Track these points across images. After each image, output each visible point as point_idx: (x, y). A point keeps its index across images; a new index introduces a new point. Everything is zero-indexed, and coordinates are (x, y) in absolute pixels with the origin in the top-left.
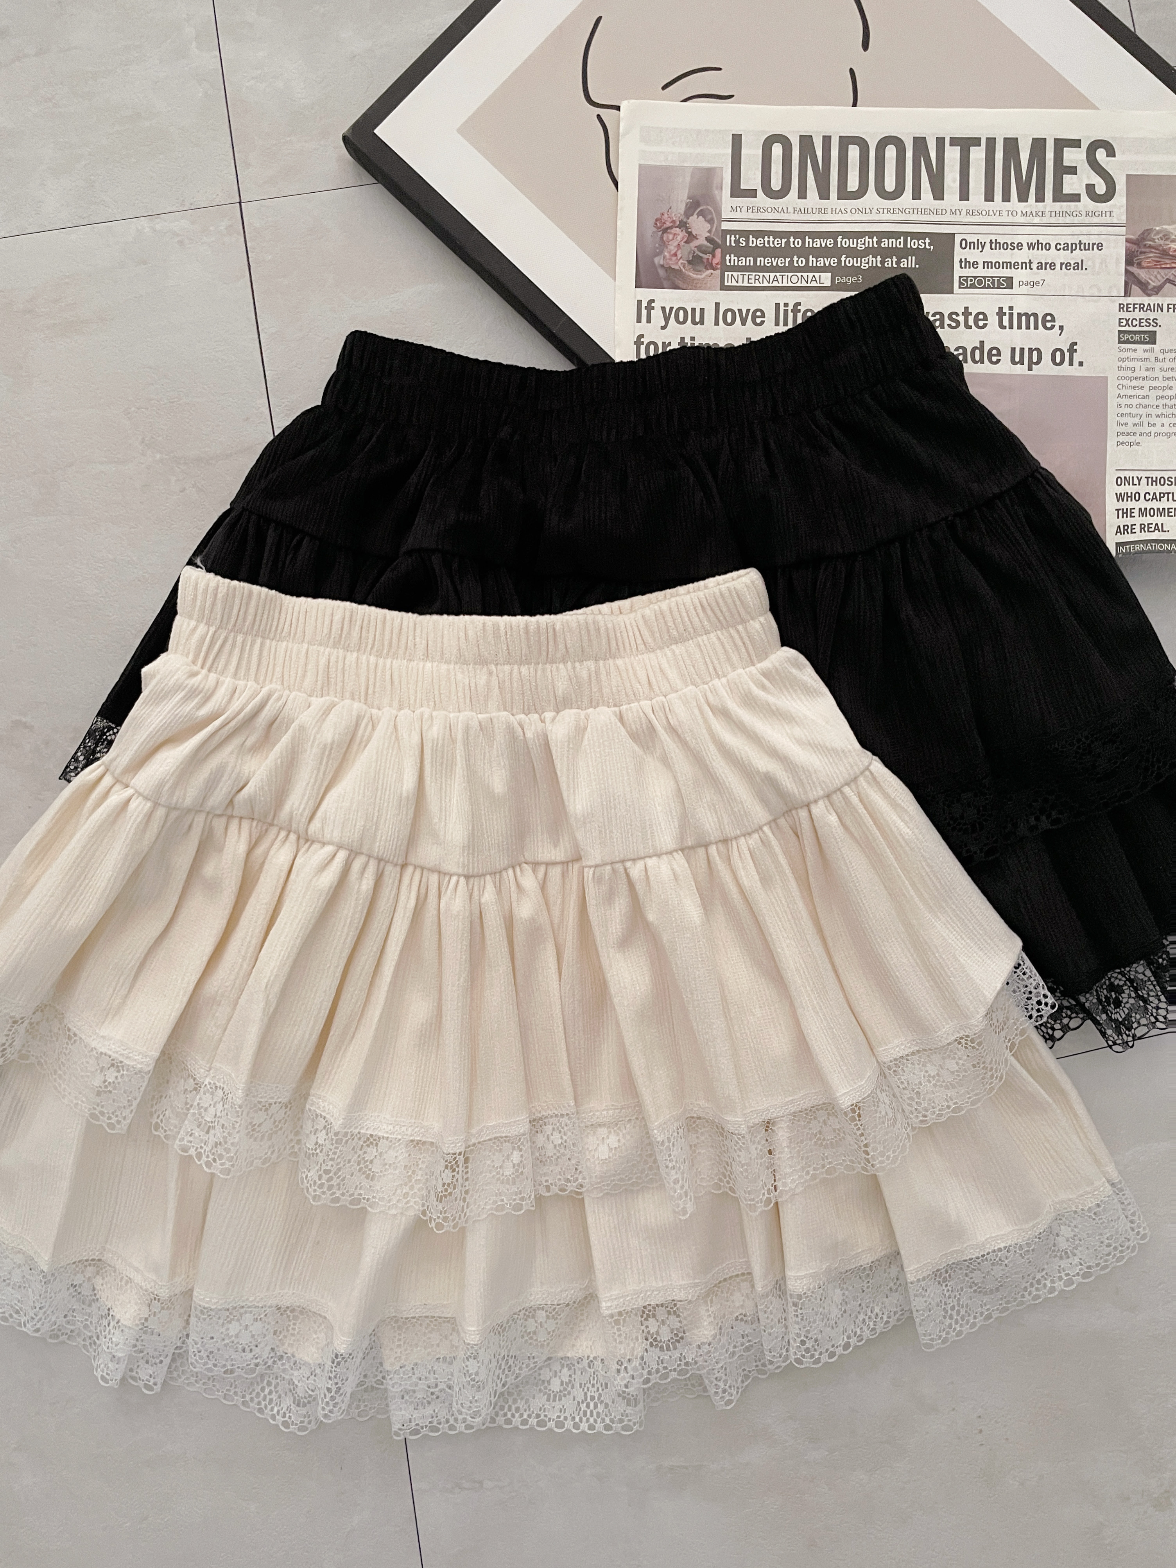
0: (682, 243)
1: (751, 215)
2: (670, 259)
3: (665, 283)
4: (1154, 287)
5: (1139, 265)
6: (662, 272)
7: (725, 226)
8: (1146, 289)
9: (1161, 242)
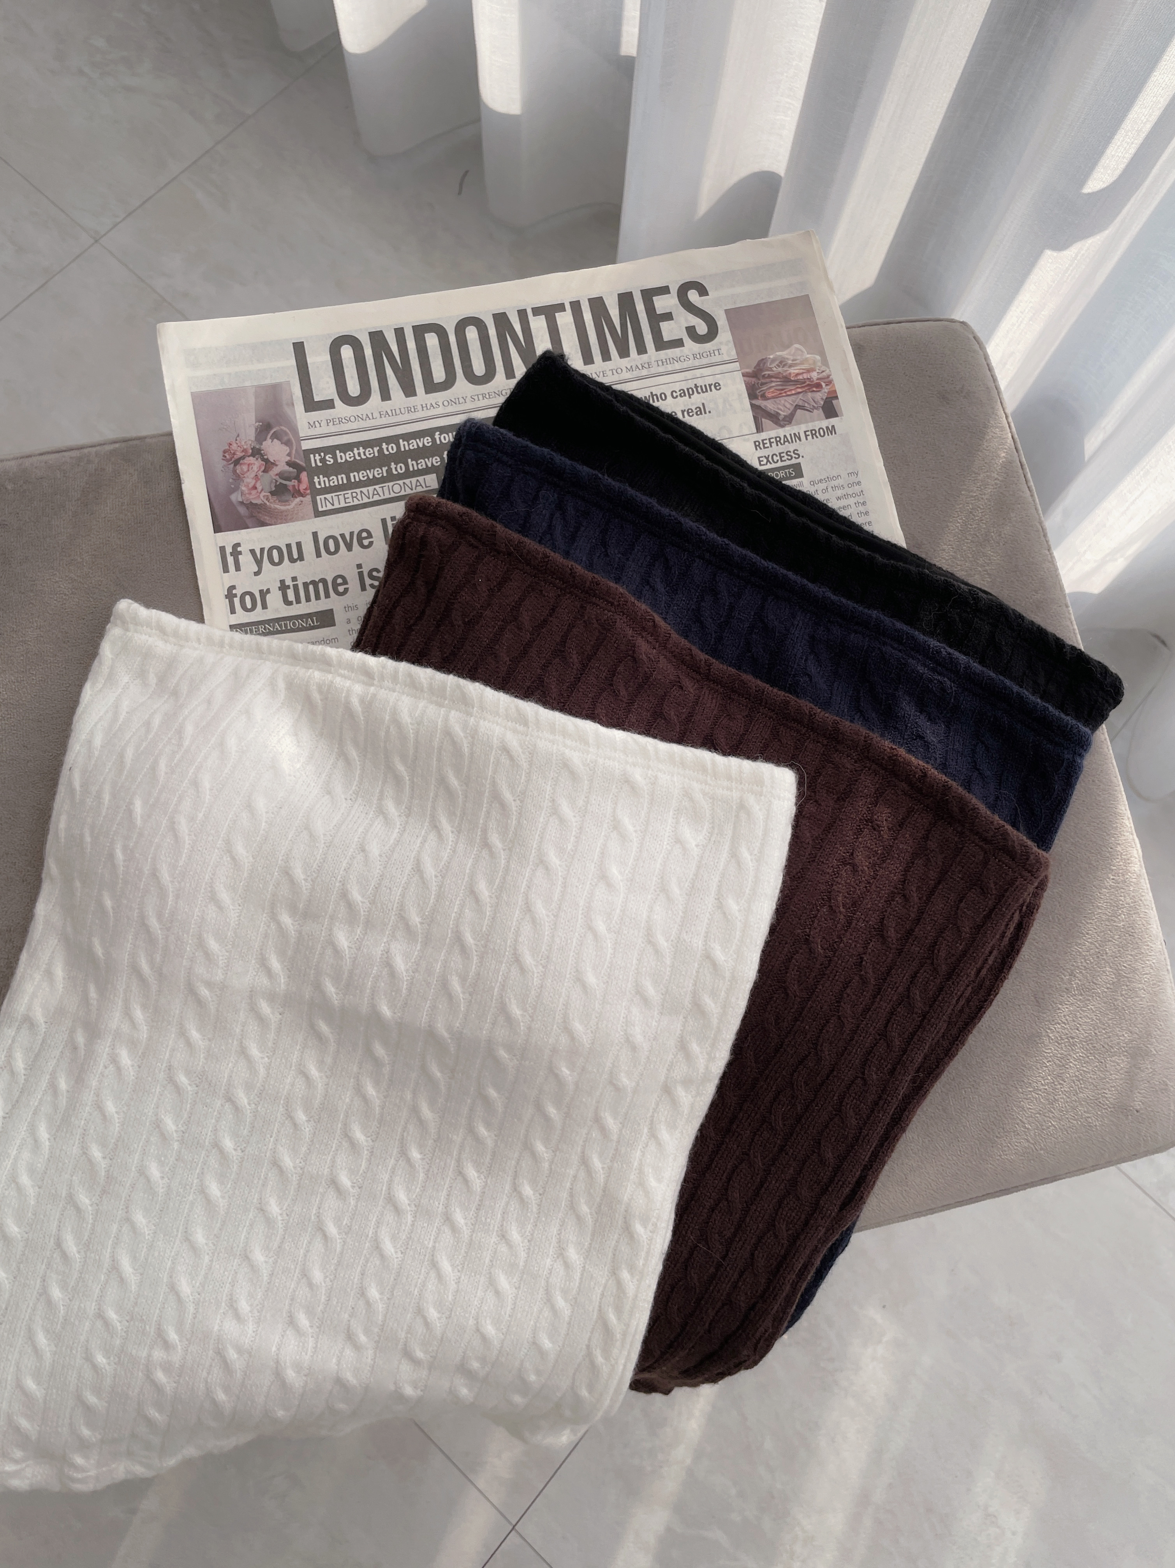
0: (260, 473)
1: (332, 429)
2: (250, 494)
3: (249, 522)
4: (785, 416)
5: (764, 397)
6: (242, 510)
7: (306, 445)
8: (777, 420)
9: (780, 369)
